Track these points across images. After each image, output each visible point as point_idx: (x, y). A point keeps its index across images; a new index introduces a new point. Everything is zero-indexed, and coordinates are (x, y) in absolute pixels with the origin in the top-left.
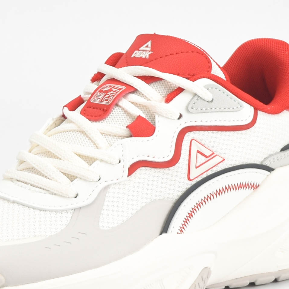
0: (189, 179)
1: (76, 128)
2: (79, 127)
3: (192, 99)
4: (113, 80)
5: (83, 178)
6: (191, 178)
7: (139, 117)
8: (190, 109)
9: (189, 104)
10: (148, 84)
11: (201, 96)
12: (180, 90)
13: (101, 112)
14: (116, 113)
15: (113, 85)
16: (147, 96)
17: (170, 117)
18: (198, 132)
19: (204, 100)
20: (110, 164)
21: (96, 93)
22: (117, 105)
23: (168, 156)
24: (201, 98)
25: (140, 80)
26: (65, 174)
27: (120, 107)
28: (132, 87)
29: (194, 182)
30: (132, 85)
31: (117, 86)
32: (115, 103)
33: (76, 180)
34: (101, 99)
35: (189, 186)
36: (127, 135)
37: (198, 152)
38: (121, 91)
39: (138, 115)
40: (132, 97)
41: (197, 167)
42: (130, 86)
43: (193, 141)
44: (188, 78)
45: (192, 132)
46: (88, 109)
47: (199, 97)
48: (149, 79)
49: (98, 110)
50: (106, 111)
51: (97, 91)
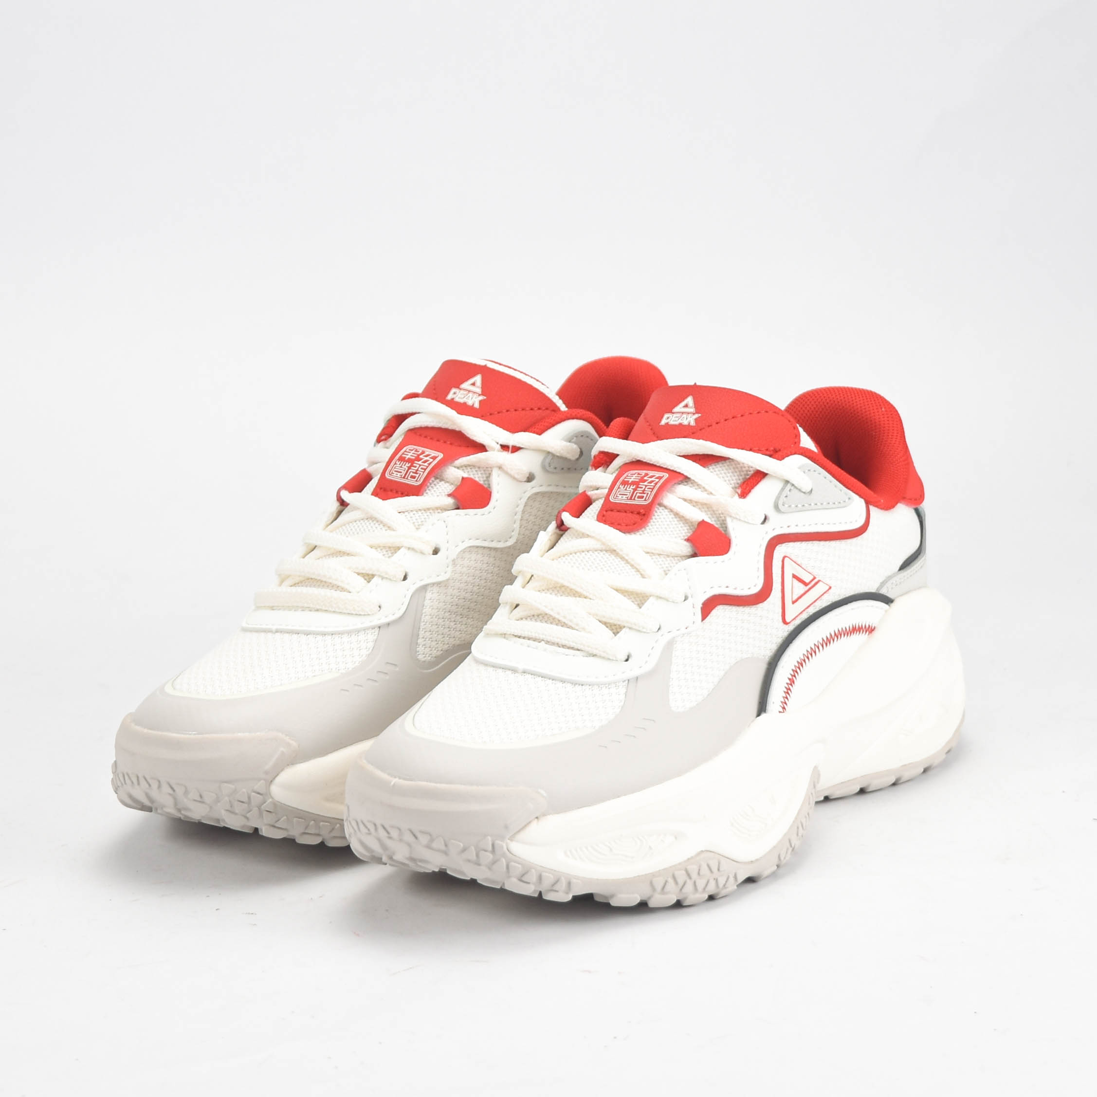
0: (785, 622)
1: (598, 546)
2: (603, 544)
3: (783, 489)
4: (638, 464)
5: (634, 627)
6: (788, 620)
7: (703, 523)
8: (780, 506)
9: (778, 498)
10: (704, 467)
11: (796, 485)
12: (759, 476)
13: (636, 518)
14: (660, 518)
15: (643, 472)
16: (707, 487)
17: (750, 522)
18: (791, 544)
19: (800, 490)
20: (673, 602)
21: (616, 487)
22: (660, 505)
23: (755, 585)
24: (796, 487)
25: (690, 462)
26: (605, 624)
27: (666, 507)
28: (679, 473)
29: (791, 627)
30: (678, 471)
31: (651, 473)
32: (657, 501)
33: (624, 629)
34: (629, 495)
35: (786, 634)
36: (689, 554)
37: (794, 576)
38: (662, 481)
39: (700, 520)
40: (682, 490)
41: (794, 602)
42: (675, 472)
43: (786, 559)
44: (771, 456)
45: (784, 545)
46: (609, 513)
47: (793, 485)
48: (704, 460)
49: (630, 515)
50: (644, 515)
51: (618, 484)
